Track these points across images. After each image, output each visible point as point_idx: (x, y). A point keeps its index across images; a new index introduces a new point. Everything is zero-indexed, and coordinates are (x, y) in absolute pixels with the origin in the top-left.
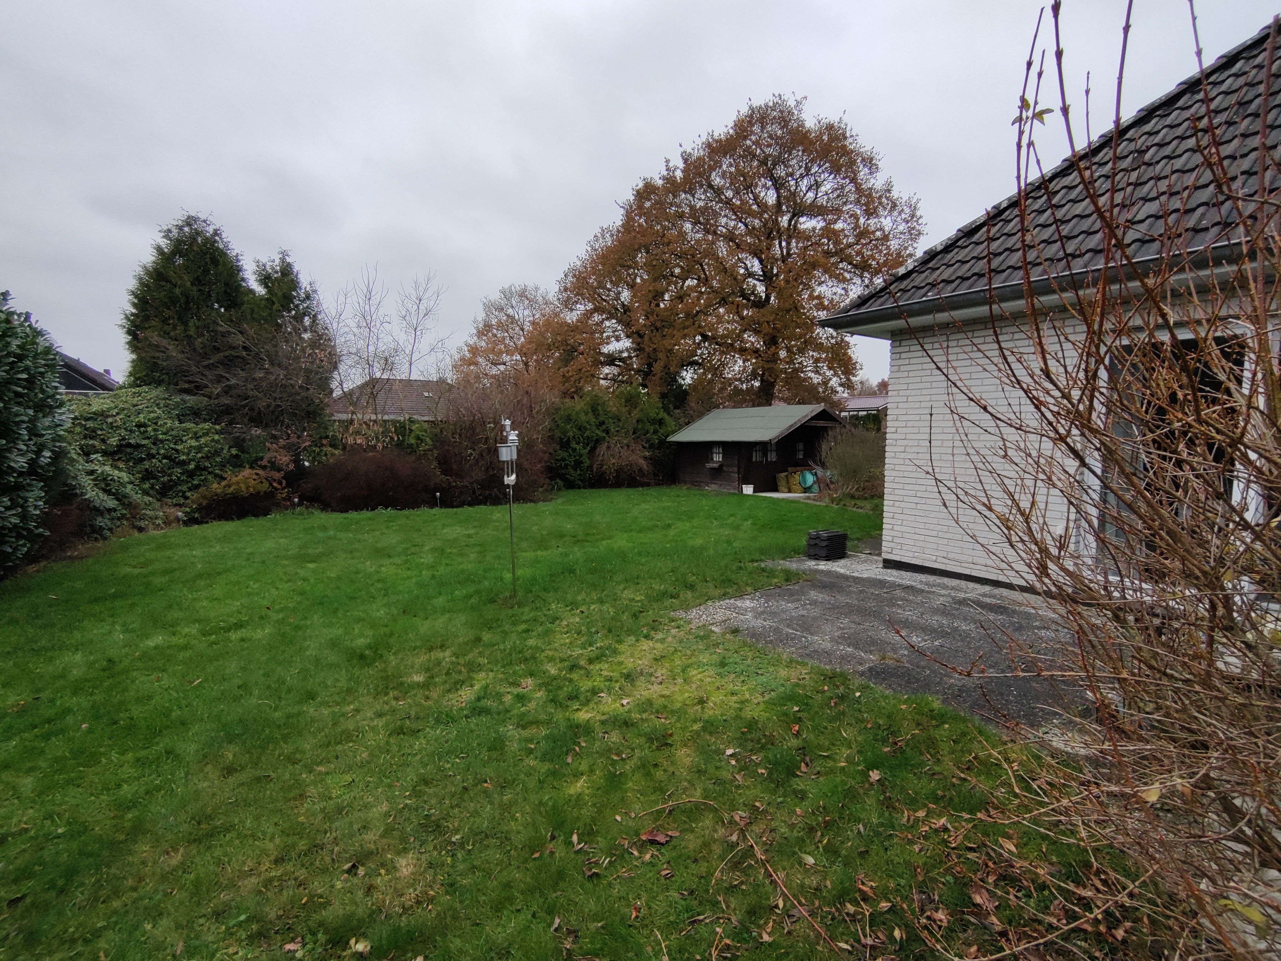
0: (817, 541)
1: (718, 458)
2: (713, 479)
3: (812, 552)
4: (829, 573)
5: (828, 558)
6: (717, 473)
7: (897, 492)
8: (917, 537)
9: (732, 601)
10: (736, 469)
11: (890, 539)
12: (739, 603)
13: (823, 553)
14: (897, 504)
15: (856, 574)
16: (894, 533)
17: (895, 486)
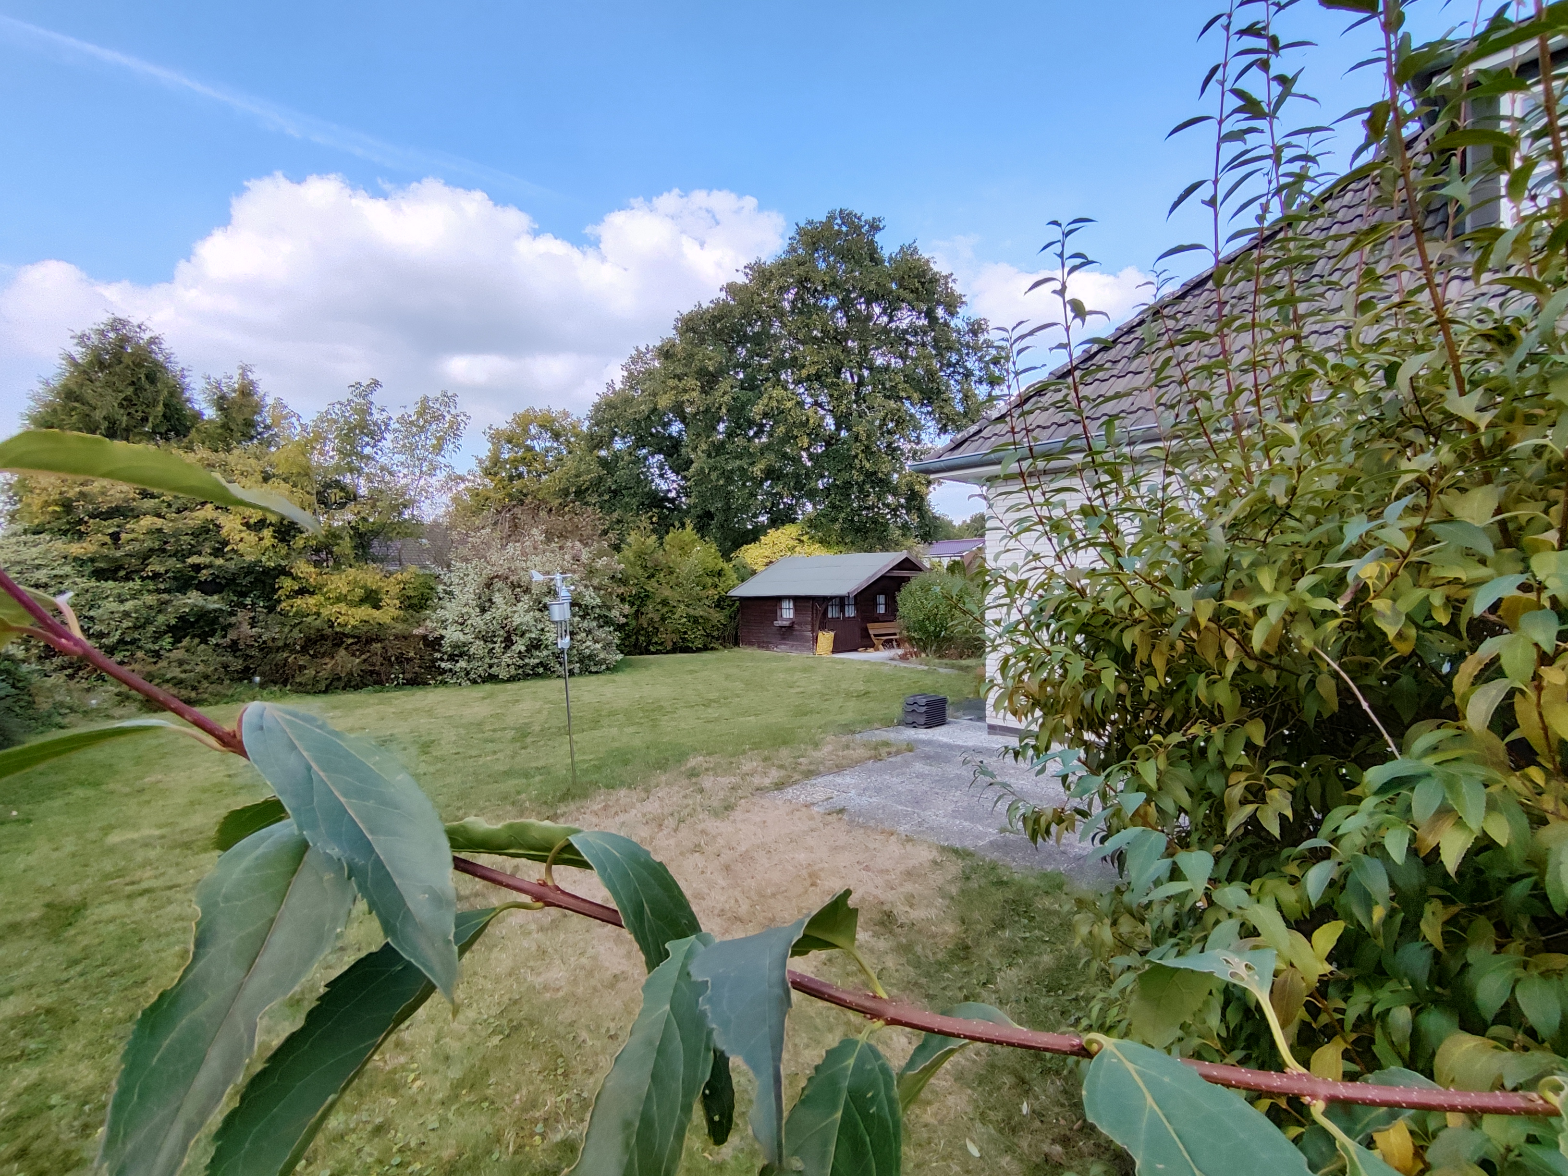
0: (915, 707)
1: (788, 613)
2: (783, 639)
3: (910, 719)
4: (929, 743)
5: (928, 725)
6: (787, 633)
9: (831, 778)
10: (809, 627)
12: (839, 780)
13: (922, 720)
15: (960, 743)
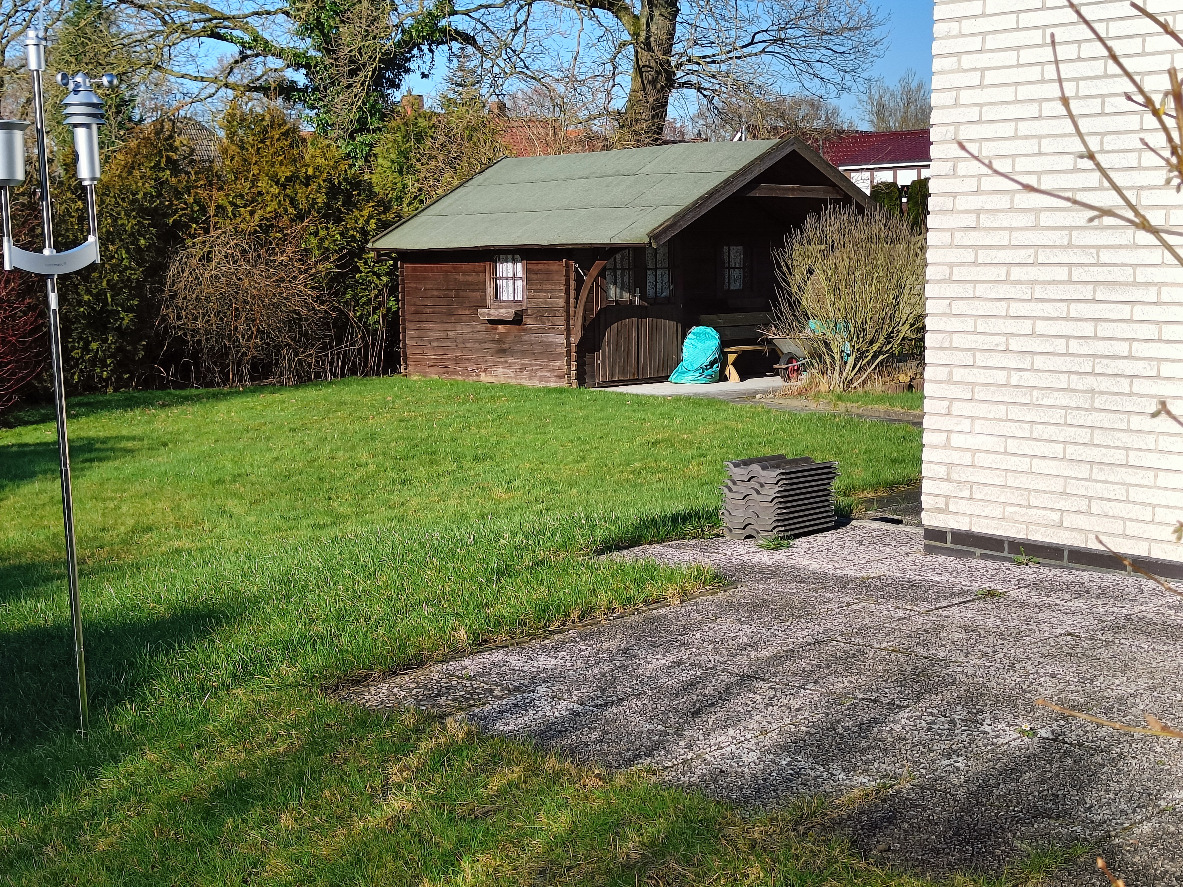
0: (750, 489)
1: (511, 290)
2: (502, 352)
3: (738, 517)
4: (777, 572)
6: (510, 335)
7: (958, 341)
8: (1012, 463)
11: (942, 471)
13: (769, 519)
14: (959, 374)
15: (850, 571)
16: (955, 457)
17: (955, 324)
